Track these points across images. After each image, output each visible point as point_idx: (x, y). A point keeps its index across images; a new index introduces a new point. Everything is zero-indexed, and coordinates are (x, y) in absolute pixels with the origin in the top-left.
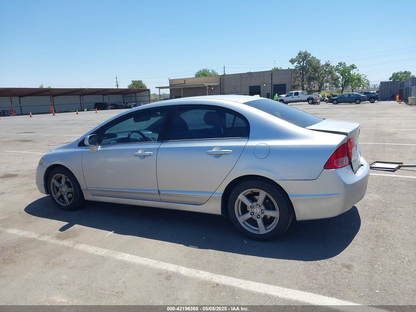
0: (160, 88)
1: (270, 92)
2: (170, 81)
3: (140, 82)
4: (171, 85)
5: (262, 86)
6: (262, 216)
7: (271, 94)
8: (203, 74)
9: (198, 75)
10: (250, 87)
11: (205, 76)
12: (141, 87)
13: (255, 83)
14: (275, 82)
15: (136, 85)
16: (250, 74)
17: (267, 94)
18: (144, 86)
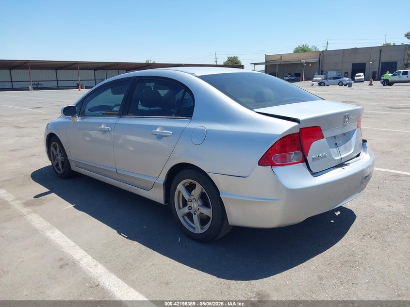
0: (255, 64)
1: (376, 70)
2: (266, 56)
3: (235, 58)
4: (266, 61)
5: (367, 63)
6: (198, 213)
7: (377, 73)
8: (303, 50)
9: (297, 51)
10: (353, 64)
11: (305, 51)
12: (236, 63)
13: (359, 60)
14: (384, 60)
15: (232, 62)
16: (355, 51)
17: (373, 72)
18: (239, 62)
